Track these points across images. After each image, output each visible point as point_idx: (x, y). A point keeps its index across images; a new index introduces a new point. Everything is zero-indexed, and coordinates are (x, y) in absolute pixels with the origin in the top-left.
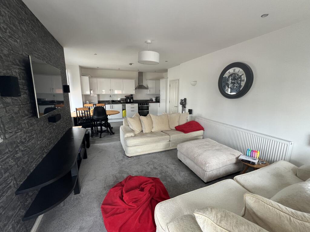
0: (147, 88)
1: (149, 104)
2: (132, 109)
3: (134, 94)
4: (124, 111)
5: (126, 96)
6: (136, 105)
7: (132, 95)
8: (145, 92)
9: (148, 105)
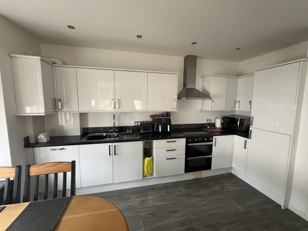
0: (205, 95)
1: (214, 137)
2: (171, 154)
3: (175, 110)
4: (147, 159)
5: (152, 116)
6: (181, 143)
7: (168, 114)
8: (198, 104)
9: (212, 141)
